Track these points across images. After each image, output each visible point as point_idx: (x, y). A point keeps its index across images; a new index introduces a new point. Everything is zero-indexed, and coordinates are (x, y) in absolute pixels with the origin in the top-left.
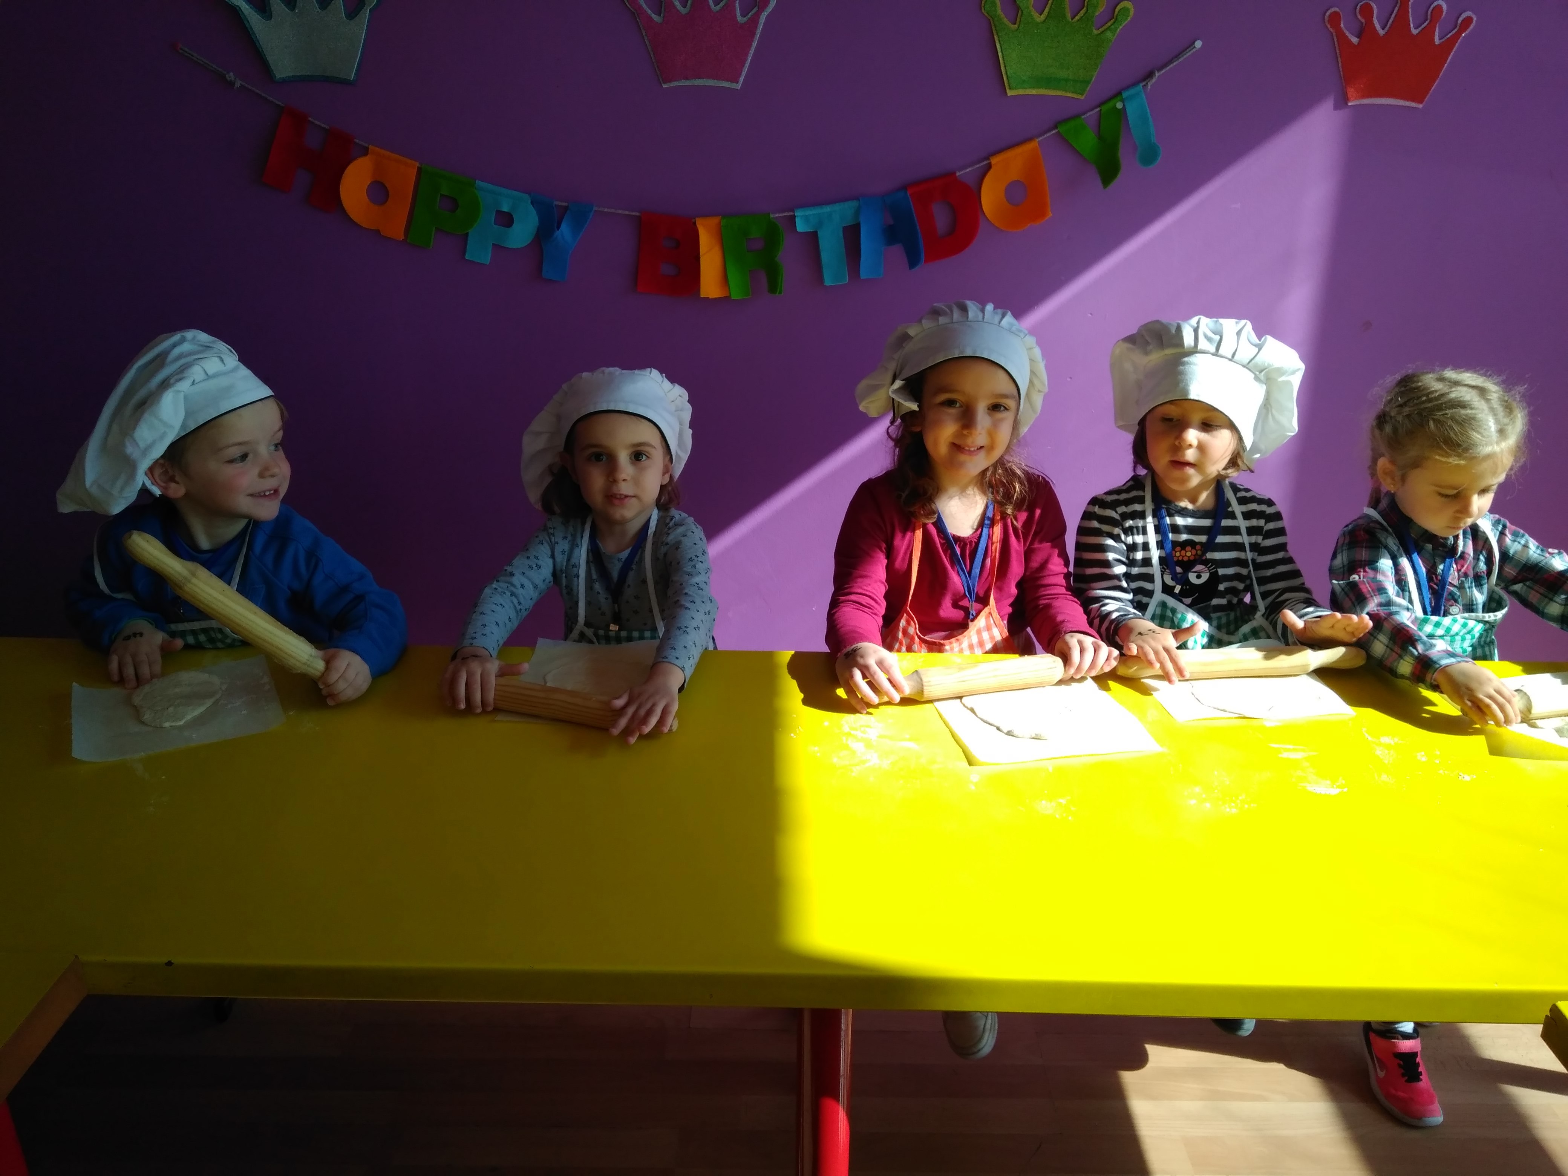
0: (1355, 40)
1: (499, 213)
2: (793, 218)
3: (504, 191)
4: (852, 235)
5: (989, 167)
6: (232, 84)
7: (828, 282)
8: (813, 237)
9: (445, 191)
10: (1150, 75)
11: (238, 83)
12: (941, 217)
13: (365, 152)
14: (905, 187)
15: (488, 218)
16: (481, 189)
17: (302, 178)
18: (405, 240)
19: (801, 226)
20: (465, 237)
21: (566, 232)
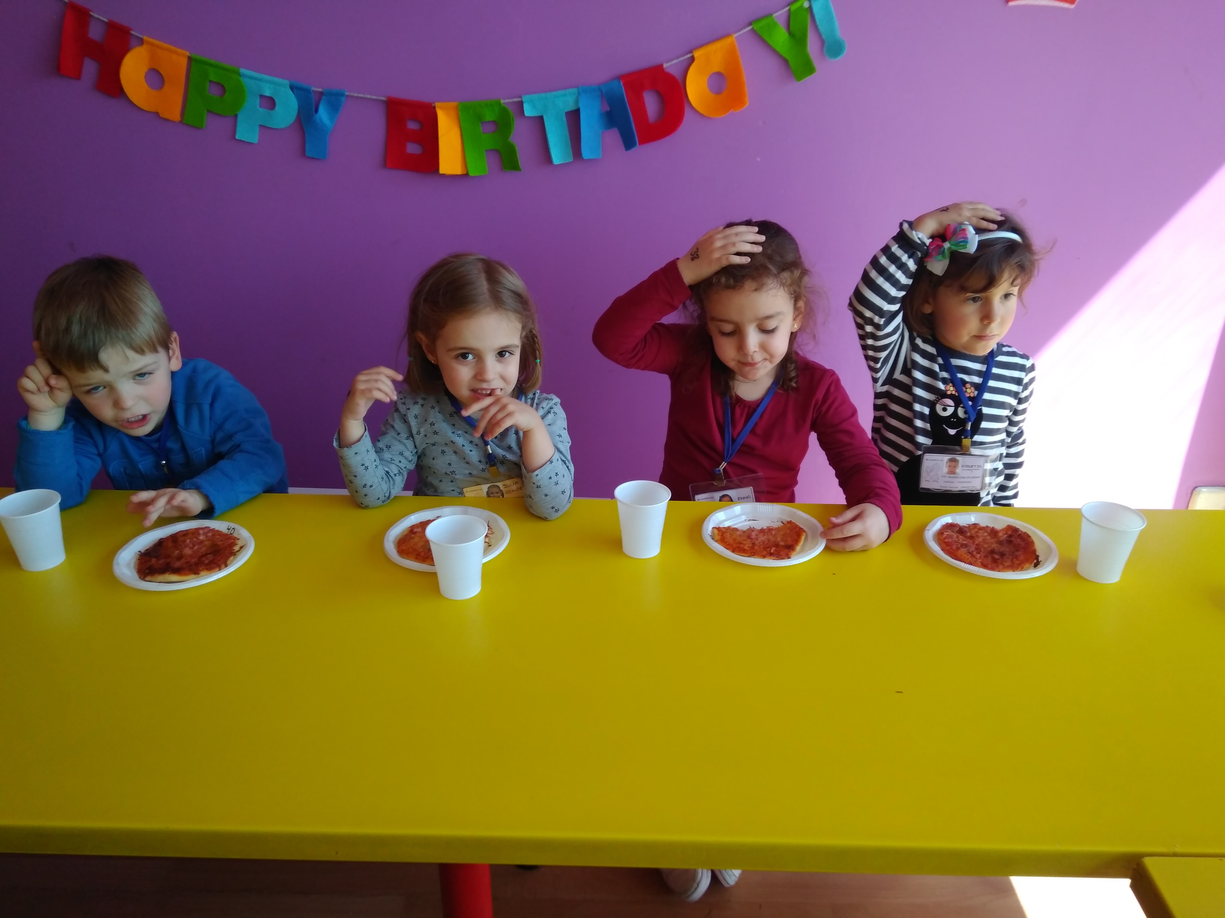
1: (263, 97)
2: (521, 104)
3: (267, 79)
4: (573, 119)
5: (692, 59)
7: (555, 160)
8: (540, 120)
9: (213, 77)
12: (651, 106)
13: (140, 41)
14: (619, 78)
15: (252, 103)
16: (245, 76)
17: (90, 68)
18: (181, 122)
19: (529, 111)
20: (236, 116)
21: (323, 115)
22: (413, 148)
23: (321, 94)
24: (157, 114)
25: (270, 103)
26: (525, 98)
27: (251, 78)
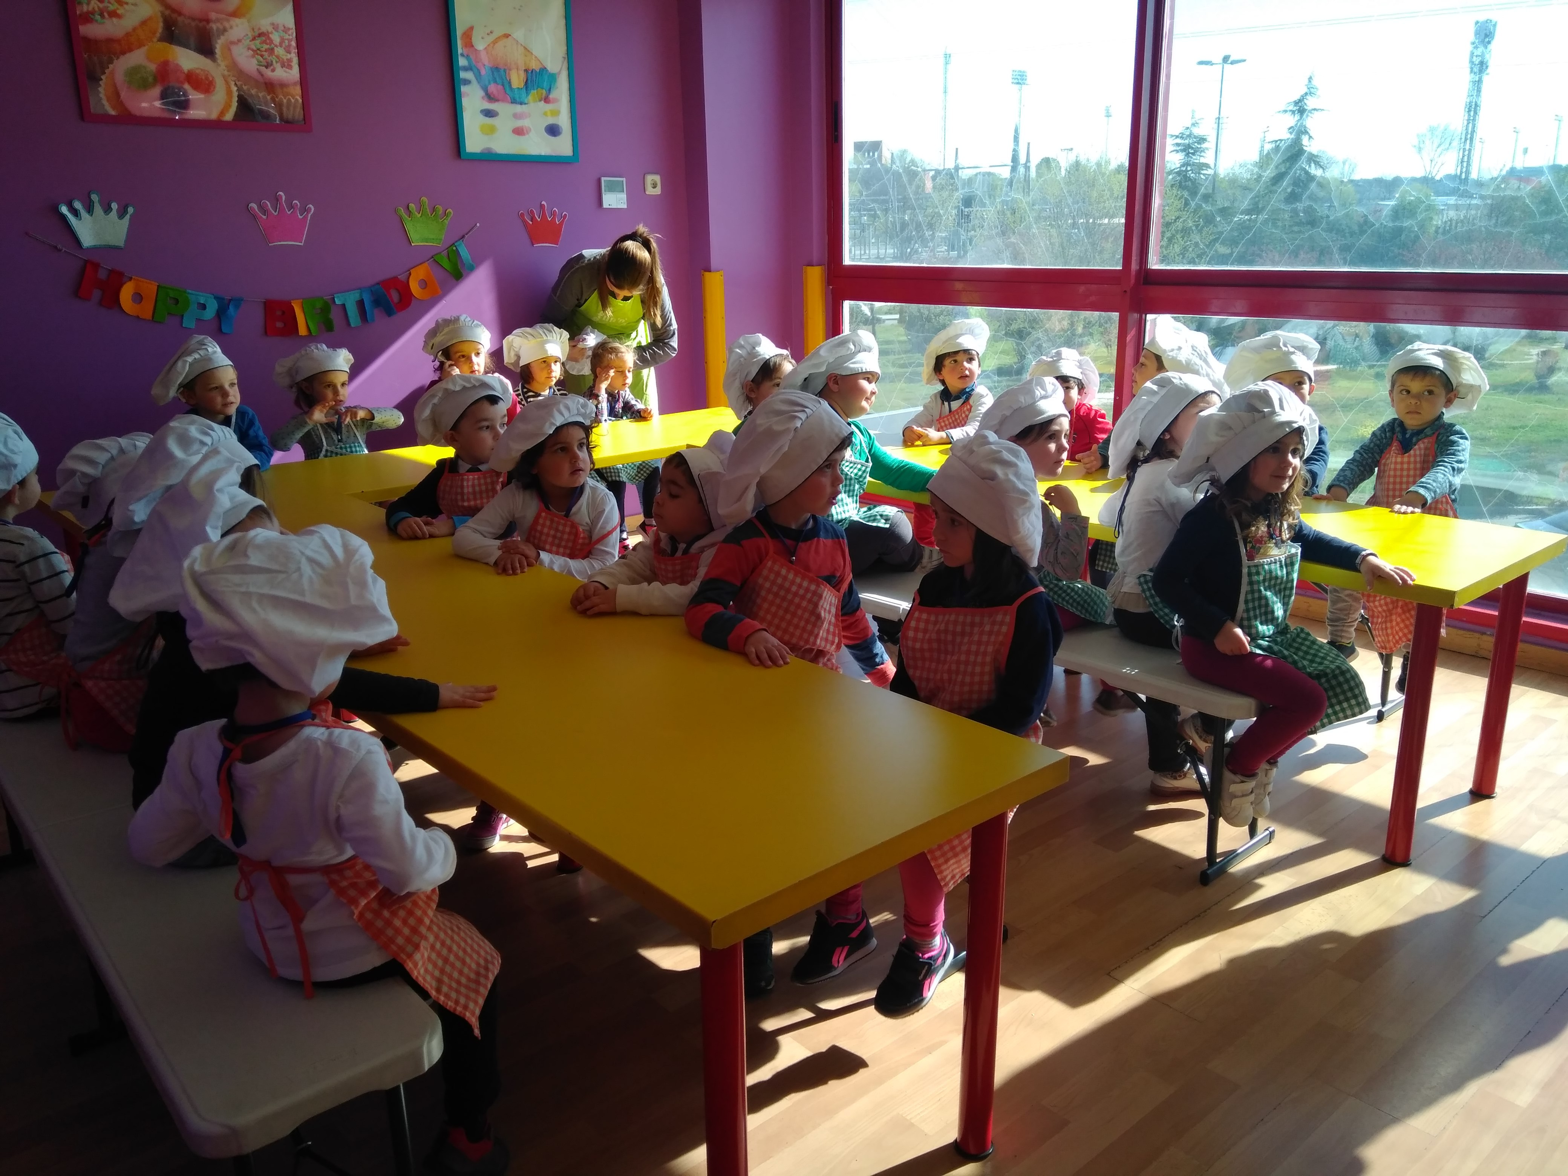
0: (531, 223)
1: (199, 304)
2: (333, 299)
3: (201, 294)
4: (361, 304)
5: (410, 274)
6: (60, 250)
7: (353, 325)
8: (344, 306)
9: (172, 294)
10: (463, 237)
11: (64, 249)
12: (395, 296)
13: (131, 279)
14: (378, 284)
15: (193, 307)
16: (189, 293)
17: (97, 294)
18: (153, 320)
19: (337, 302)
20: (182, 316)
21: (231, 310)
22: (279, 325)
23: (230, 300)
24: (138, 317)
25: (203, 307)
26: (335, 295)
27: (191, 294)
